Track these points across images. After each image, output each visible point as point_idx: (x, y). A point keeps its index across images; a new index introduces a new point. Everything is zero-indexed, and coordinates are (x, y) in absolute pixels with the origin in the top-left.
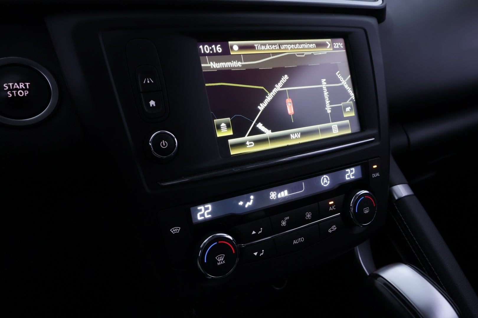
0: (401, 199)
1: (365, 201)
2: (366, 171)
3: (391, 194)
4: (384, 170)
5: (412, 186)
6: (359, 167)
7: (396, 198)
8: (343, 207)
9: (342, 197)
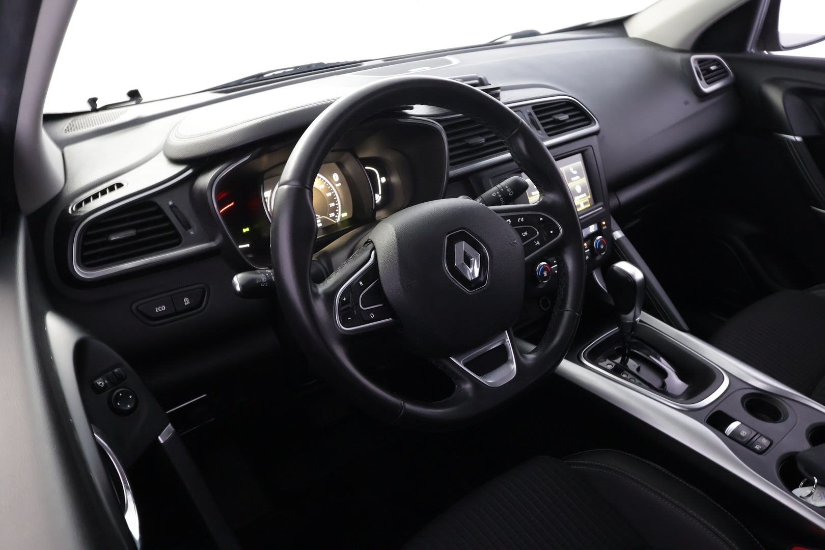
0: (618, 240)
1: (601, 242)
2: (600, 226)
3: (612, 238)
4: (608, 224)
5: (624, 232)
6: (596, 224)
7: (616, 239)
8: (591, 246)
9: (589, 241)
